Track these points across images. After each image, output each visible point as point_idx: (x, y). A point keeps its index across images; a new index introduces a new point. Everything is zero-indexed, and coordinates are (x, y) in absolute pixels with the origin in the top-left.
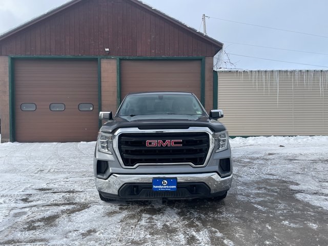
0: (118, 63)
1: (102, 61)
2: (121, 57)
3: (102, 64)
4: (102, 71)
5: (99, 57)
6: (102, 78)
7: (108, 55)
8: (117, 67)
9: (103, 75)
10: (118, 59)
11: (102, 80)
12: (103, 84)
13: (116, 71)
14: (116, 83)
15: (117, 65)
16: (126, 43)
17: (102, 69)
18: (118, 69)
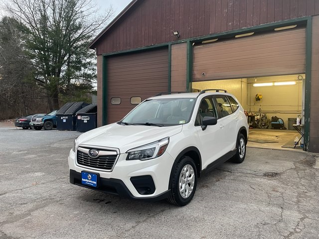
0: (189, 48)
1: (172, 48)
2: (192, 40)
3: (172, 50)
4: (172, 59)
5: (169, 44)
6: (172, 67)
7: (178, 39)
8: (187, 53)
9: (172, 64)
10: (188, 42)
11: (172, 70)
12: (173, 74)
13: (186, 57)
14: (186, 71)
15: (187, 50)
16: (198, 20)
17: (172, 56)
18: (187, 54)
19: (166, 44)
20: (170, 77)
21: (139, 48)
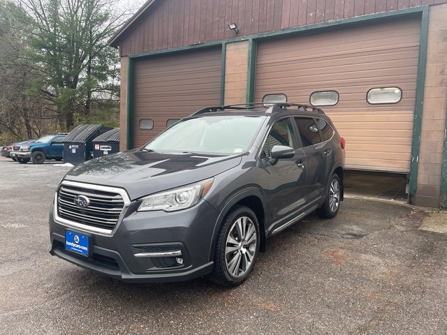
0: (251, 49)
1: (227, 49)
2: (256, 36)
3: (227, 52)
4: (227, 65)
5: (221, 42)
6: (226, 76)
7: (236, 36)
8: (249, 56)
9: (229, 70)
10: (250, 39)
11: (226, 81)
12: (227, 86)
13: (247, 62)
14: (246, 83)
15: (250, 52)
16: (265, 8)
17: (227, 61)
18: (250, 58)
20: (223, 91)
21: (180, 48)
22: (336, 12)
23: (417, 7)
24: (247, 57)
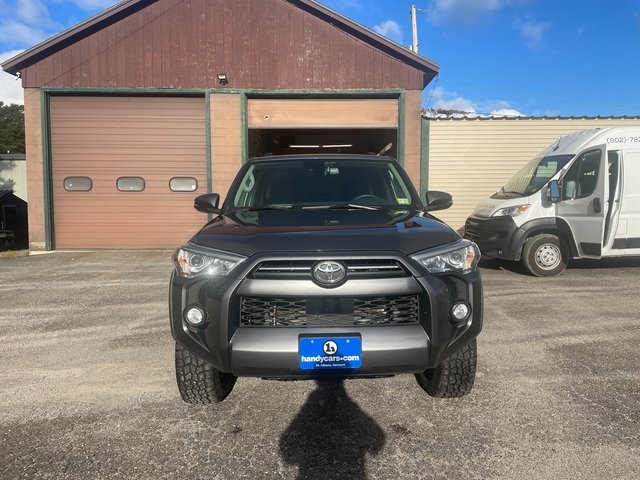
0: (243, 103)
1: (212, 99)
2: (249, 91)
3: (212, 103)
4: (212, 117)
5: (206, 91)
6: (213, 131)
7: (223, 88)
8: (242, 110)
9: (214, 124)
11: (213, 135)
12: (214, 142)
13: (239, 117)
14: (240, 140)
15: (240, 106)
16: (257, 64)
18: (242, 114)
19: (199, 90)
20: (209, 147)
21: (141, 89)
22: (332, 81)
23: (397, 90)
24: (239, 113)
